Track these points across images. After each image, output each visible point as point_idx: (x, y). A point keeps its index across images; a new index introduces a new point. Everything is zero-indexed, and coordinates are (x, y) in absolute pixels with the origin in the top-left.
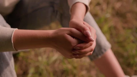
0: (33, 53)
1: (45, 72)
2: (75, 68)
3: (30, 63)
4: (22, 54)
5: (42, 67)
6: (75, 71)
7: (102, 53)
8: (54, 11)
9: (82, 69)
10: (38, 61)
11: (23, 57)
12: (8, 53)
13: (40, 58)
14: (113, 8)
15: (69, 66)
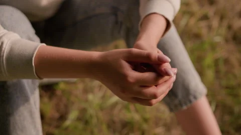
0: (80, 86)
1: (94, 121)
2: (146, 120)
3: (73, 103)
4: (62, 86)
5: (91, 111)
6: (145, 126)
7: (190, 102)
8: (117, 22)
9: (157, 124)
10: (87, 101)
11: (63, 91)
12: (30, 81)
13: (90, 97)
14: (230, 27)
15: (137, 117)
